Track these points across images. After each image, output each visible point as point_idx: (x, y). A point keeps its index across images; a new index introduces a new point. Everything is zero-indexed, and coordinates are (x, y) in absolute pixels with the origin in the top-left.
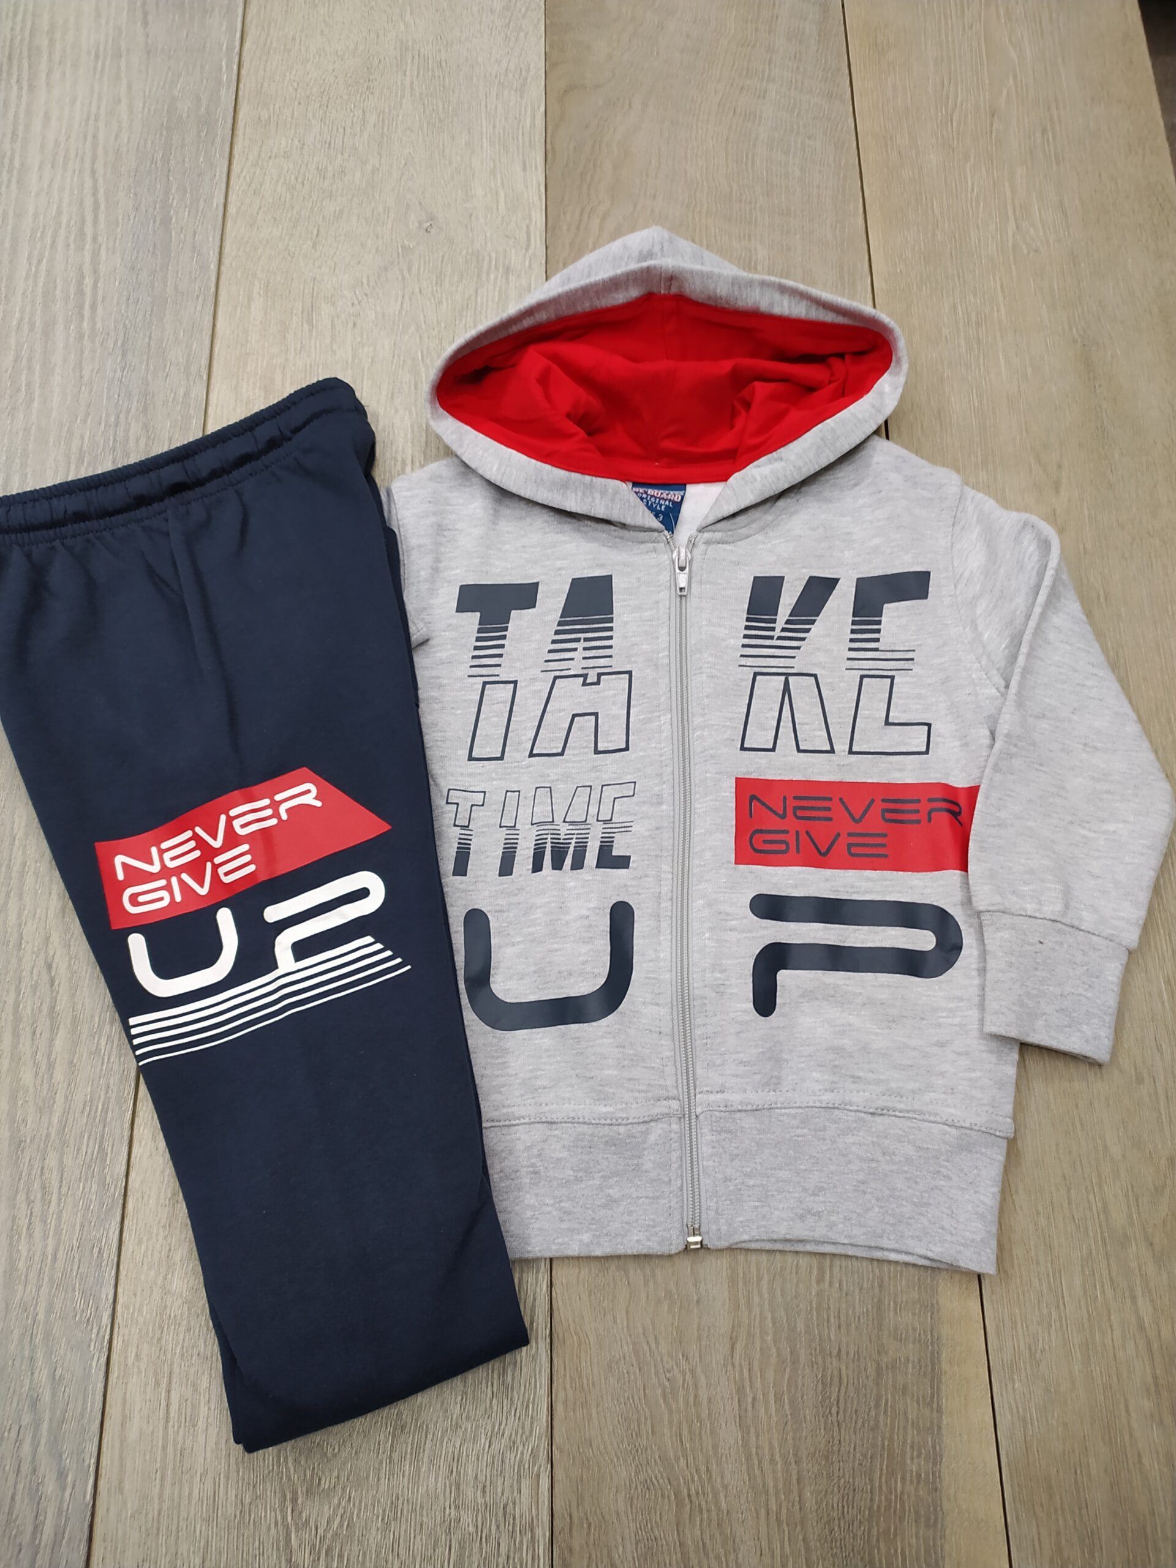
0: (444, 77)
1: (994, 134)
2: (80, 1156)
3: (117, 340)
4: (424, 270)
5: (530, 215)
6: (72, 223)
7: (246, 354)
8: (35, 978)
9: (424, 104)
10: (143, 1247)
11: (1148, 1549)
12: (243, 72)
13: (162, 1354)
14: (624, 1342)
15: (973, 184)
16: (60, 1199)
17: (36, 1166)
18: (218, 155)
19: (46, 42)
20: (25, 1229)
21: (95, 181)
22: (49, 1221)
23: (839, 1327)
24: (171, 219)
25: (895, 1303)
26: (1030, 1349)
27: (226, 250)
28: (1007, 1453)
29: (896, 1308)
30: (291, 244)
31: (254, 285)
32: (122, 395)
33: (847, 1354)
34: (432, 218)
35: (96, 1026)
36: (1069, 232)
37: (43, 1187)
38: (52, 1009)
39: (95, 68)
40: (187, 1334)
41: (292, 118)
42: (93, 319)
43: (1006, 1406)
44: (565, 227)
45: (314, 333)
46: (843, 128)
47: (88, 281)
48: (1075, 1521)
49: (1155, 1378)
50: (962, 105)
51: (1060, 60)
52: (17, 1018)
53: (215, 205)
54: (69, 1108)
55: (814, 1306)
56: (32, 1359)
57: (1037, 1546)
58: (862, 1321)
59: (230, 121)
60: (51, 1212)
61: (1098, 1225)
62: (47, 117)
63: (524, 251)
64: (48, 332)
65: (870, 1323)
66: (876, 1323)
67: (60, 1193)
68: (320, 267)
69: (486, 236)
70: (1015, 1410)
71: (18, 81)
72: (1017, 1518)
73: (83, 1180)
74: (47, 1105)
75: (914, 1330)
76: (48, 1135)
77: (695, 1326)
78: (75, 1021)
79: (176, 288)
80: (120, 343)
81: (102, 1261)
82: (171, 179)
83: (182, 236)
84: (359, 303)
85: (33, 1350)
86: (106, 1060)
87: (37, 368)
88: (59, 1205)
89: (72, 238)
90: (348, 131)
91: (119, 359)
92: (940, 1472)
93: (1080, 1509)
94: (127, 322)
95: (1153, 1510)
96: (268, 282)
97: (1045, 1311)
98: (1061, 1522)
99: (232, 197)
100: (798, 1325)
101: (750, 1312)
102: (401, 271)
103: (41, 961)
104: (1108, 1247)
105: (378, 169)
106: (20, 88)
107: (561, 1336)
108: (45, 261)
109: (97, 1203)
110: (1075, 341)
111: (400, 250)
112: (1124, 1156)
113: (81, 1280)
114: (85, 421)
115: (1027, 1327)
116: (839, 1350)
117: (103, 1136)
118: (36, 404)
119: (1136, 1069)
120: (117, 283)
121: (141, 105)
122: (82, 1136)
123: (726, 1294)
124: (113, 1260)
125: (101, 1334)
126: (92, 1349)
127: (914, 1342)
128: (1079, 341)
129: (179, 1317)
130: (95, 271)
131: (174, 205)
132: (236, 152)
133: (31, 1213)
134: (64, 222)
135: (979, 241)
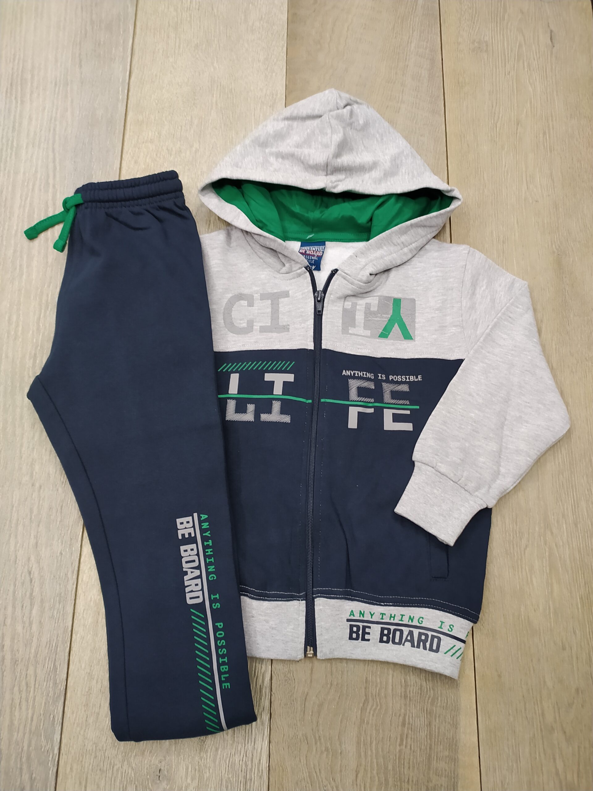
0: (233, 98)
1: (518, 135)
2: (44, 669)
6: (43, 178)
8: (23, 579)
9: (222, 114)
10: (74, 715)
12: (130, 94)
13: (83, 768)
14: (304, 771)
15: (505, 163)
16: (34, 690)
17: (23, 673)
18: (116, 140)
19: (29, 77)
20: (18, 704)
21: (54, 155)
22: (29, 701)
23: (409, 768)
24: (92, 177)
25: (436, 757)
26: (502, 783)
29: (437, 759)
33: (412, 781)
35: (52, 604)
36: (554, 191)
37: (27, 684)
38: (31, 594)
39: (55, 91)
40: (95, 759)
41: (155, 120)
46: (439, 130)
50: (502, 117)
51: (555, 93)
52: (15, 599)
53: (115, 169)
54: (40, 645)
55: (397, 757)
56: (21, 769)
58: (420, 765)
59: (123, 121)
60: (30, 697)
61: (538, 721)
62: (30, 119)
65: (424, 766)
66: (427, 766)
67: (35, 687)
71: (16, 98)
73: (46, 681)
74: (29, 643)
75: (445, 770)
76: (29, 658)
77: (339, 766)
78: (42, 601)
81: (55, 722)
82: (93, 153)
85: (21, 765)
86: (57, 621)
87: (25, 257)
88: (34, 693)
89: (42, 187)
90: (183, 128)
97: (510, 764)
100: (389, 766)
101: (366, 759)
103: (26, 570)
104: (543, 733)
105: (198, 150)
106: (17, 102)
107: (274, 767)
108: (29, 199)
109: (52, 693)
110: (554, 252)
112: (554, 687)
113: (44, 731)
114: (49, 286)
115: (501, 772)
116: (409, 779)
117: (55, 660)
118: (24, 277)
119: (562, 643)
121: (78, 112)
122: (45, 659)
123: (355, 750)
124: (60, 721)
125: (54, 757)
126: (49, 765)
127: (445, 777)
128: (556, 252)
129: (91, 751)
132: (126, 139)
133: (21, 697)
134: (39, 176)
135: (507, 195)
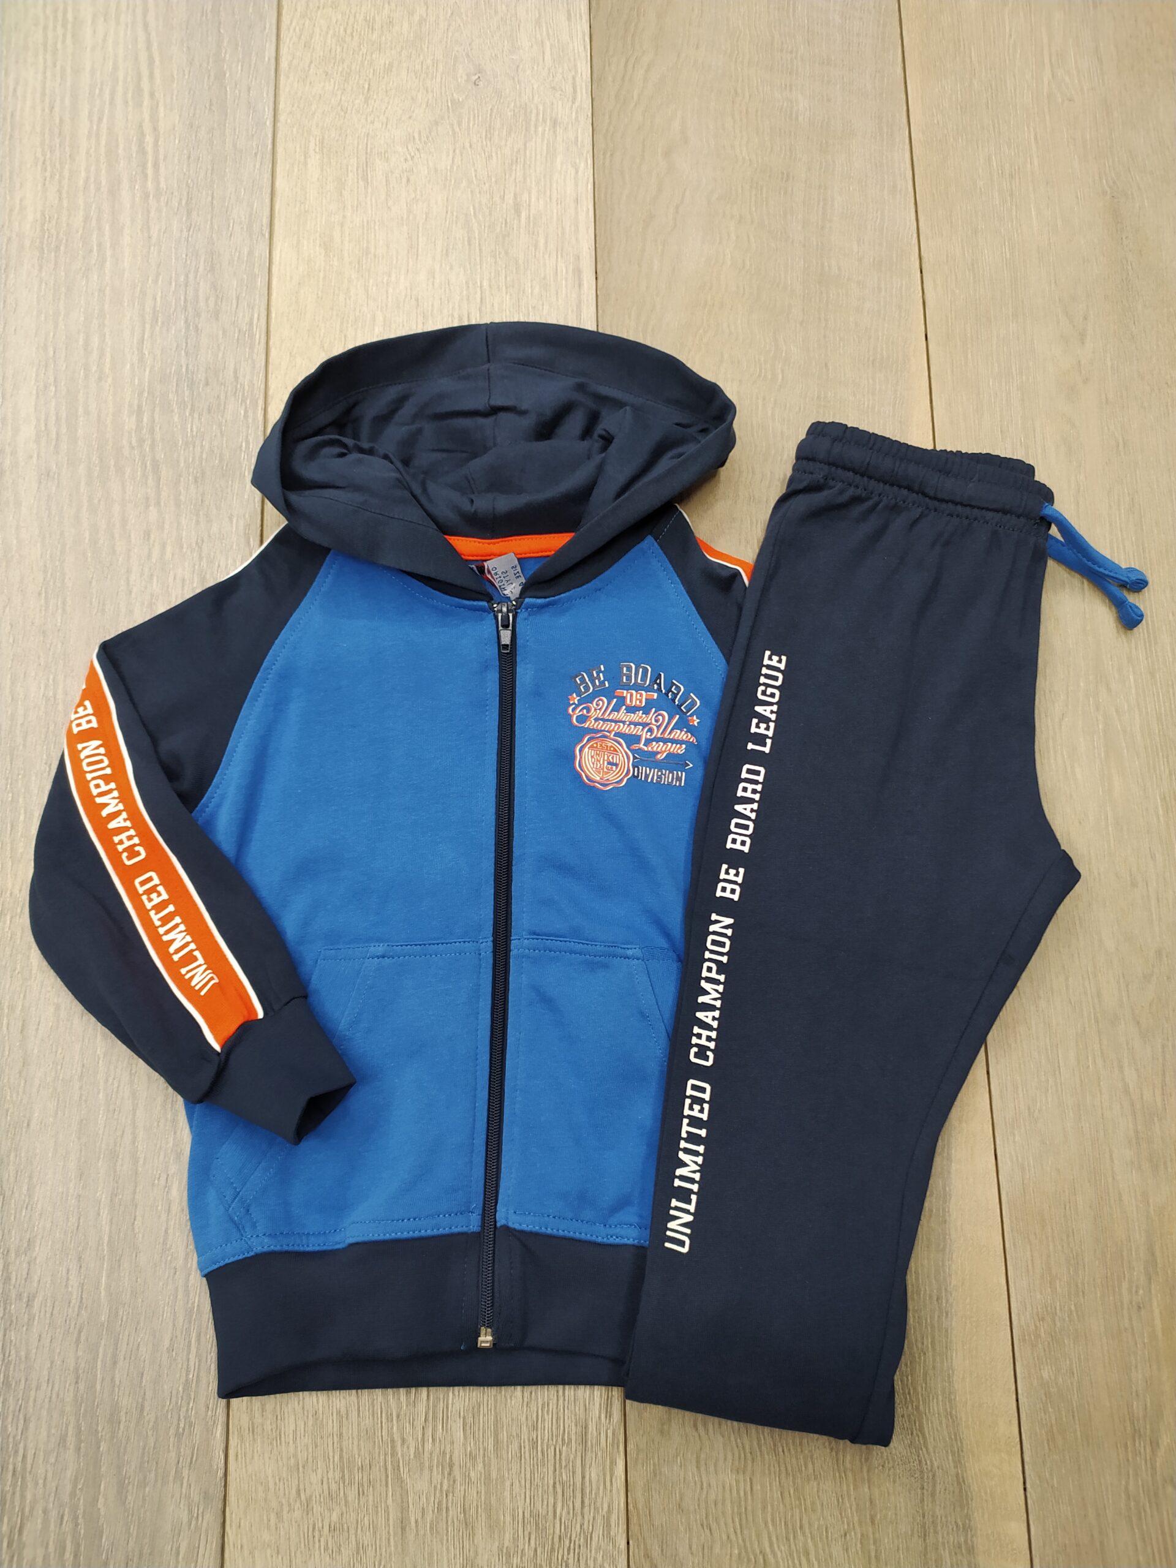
3: (181, 199)
4: (474, 125)
5: (575, 66)
6: (129, 79)
7: (305, 211)
11: (1123, 1267)
15: (1010, 30)
18: (266, 6)
21: (148, 35)
24: (225, 75)
26: (1029, 1109)
27: (281, 106)
28: (1007, 1194)
30: (343, 98)
31: (309, 141)
32: (190, 254)
34: (480, 71)
36: (1103, 80)
42: (156, 179)
43: (1008, 1155)
44: (610, 79)
45: (370, 190)
47: (149, 139)
48: (1063, 1247)
49: (1136, 1132)
53: (267, 59)
57: (1030, 1266)
61: (1091, 1006)
63: (570, 103)
64: (114, 192)
68: (372, 123)
69: (533, 88)
70: (1015, 1158)
72: (1014, 1245)
79: (235, 146)
80: (184, 202)
82: (222, 31)
83: (237, 91)
84: (412, 158)
87: (107, 228)
89: (130, 95)
91: (184, 219)
92: (949, 1208)
93: (1068, 1236)
94: (189, 181)
95: (1129, 1237)
96: (323, 138)
97: (1043, 1079)
98: (1051, 1247)
99: (284, 50)
102: (452, 125)
104: (1100, 1025)
105: (425, 20)
108: (105, 120)
110: (1104, 193)
111: (450, 104)
112: (1117, 949)
114: (156, 281)
115: (1027, 1091)
118: (108, 265)
119: (1131, 876)
120: (177, 142)
128: (1109, 192)
130: (155, 129)
131: (227, 59)
134: (121, 78)
135: (1015, 90)
